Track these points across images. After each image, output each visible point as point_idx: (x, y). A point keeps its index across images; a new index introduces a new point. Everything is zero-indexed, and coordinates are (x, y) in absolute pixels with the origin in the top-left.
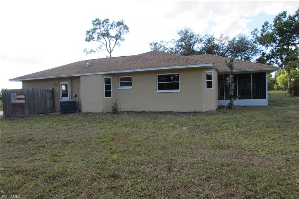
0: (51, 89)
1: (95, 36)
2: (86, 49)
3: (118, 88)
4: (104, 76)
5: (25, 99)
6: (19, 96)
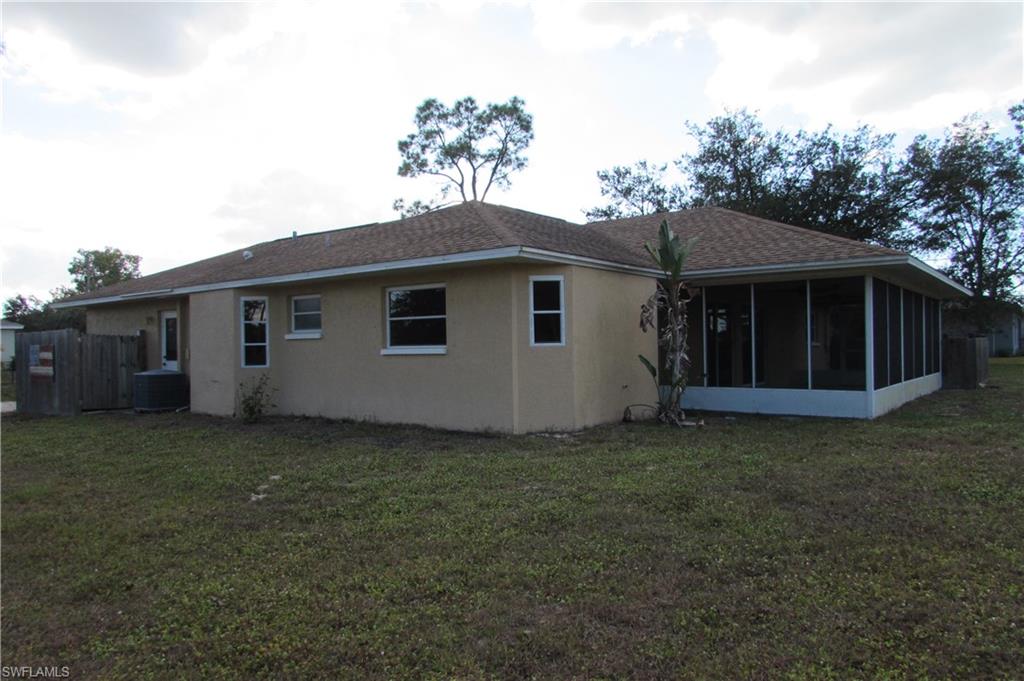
0: (138, 334)
1: (431, 157)
2: (401, 201)
3: (287, 337)
4: (245, 295)
5: (52, 364)
6: (44, 353)
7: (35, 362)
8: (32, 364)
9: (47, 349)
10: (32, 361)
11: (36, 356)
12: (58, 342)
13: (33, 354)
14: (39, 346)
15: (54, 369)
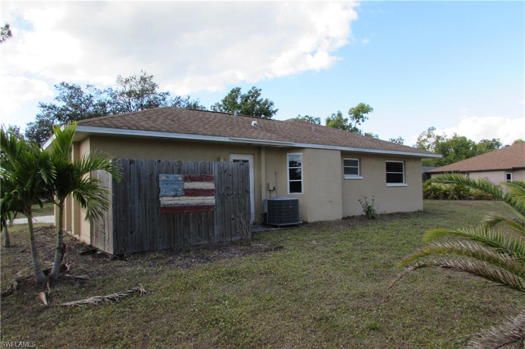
5: (214, 193)
6: (193, 183)
7: (172, 193)
8: (166, 194)
9: (200, 179)
10: (164, 192)
11: (175, 186)
12: (220, 173)
13: (167, 184)
14: (181, 175)
15: (216, 198)
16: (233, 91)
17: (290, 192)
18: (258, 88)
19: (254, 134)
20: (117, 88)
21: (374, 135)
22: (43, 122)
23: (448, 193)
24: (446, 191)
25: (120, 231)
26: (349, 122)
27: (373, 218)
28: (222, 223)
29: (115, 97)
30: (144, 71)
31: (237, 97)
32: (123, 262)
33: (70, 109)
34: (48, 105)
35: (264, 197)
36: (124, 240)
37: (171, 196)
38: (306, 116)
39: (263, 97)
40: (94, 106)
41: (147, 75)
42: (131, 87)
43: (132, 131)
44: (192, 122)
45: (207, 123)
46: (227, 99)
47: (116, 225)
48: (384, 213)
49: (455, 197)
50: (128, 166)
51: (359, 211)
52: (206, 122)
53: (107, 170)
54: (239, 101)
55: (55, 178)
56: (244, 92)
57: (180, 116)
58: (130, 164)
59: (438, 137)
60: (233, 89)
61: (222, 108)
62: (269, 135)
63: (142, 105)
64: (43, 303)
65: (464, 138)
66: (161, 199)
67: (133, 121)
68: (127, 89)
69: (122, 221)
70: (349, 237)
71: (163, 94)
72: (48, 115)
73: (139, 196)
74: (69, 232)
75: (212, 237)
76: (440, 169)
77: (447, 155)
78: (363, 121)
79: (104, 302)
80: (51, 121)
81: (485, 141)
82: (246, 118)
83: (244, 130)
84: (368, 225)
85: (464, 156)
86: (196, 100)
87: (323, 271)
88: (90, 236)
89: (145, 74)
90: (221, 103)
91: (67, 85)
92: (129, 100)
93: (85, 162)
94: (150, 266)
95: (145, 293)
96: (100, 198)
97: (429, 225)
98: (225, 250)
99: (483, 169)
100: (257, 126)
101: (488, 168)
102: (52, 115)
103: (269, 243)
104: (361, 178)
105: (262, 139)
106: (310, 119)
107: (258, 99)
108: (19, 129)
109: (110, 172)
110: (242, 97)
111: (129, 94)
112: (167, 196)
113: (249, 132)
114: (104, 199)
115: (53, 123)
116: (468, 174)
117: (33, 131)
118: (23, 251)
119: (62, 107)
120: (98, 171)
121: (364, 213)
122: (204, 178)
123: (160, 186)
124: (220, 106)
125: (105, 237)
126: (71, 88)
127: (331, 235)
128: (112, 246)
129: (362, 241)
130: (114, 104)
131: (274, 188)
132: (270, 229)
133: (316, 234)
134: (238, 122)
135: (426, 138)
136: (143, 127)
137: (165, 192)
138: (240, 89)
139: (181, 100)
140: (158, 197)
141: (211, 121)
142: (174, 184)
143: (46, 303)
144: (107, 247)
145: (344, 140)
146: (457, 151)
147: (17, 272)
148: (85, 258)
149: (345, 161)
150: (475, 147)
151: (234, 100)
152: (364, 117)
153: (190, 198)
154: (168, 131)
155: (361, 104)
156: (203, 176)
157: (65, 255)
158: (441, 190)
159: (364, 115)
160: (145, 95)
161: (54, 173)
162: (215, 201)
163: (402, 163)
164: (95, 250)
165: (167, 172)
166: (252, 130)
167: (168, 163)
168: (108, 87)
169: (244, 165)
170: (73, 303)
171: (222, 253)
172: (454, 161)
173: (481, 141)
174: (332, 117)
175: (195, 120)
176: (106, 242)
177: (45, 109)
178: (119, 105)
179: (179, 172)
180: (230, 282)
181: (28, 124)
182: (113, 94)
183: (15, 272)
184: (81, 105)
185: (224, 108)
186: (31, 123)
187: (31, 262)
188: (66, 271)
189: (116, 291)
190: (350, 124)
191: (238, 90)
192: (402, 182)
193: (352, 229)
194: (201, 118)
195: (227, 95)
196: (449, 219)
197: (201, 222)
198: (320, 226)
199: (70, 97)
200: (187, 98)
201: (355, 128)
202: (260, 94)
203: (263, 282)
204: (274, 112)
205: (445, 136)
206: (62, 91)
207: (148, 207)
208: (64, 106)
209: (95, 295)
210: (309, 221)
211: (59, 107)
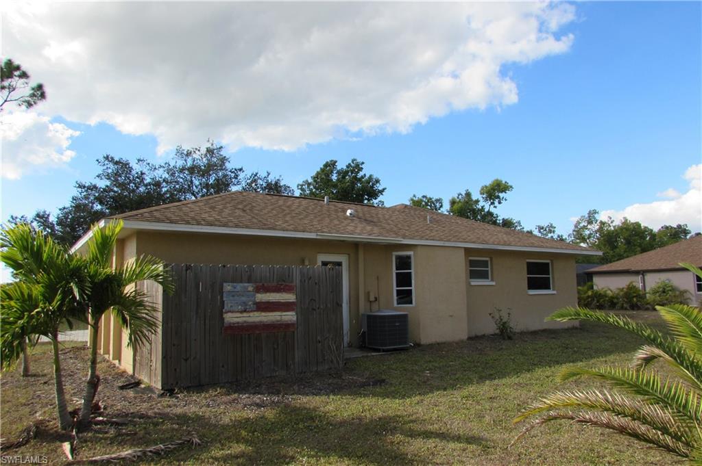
5: (295, 307)
6: (268, 294)
7: (240, 307)
8: (232, 309)
9: (277, 290)
10: (229, 305)
11: (244, 299)
12: (303, 280)
13: (233, 296)
14: (251, 284)
15: (297, 314)
16: (326, 165)
17: (398, 304)
18: (359, 160)
19: (350, 228)
20: (176, 162)
21: (515, 221)
22: (80, 206)
23: (615, 301)
24: (612, 298)
25: (171, 358)
26: (481, 204)
27: (510, 338)
28: (305, 348)
29: (173, 174)
30: (211, 141)
31: (332, 172)
32: (173, 399)
33: (115, 189)
34: (87, 185)
35: (362, 310)
36: (175, 370)
37: (238, 312)
38: (424, 197)
39: (366, 172)
40: (146, 185)
41: (214, 145)
42: (194, 161)
43: (190, 226)
44: (269, 212)
45: (289, 214)
46: (319, 176)
47: (166, 351)
48: (525, 331)
49: (625, 305)
50: (184, 272)
51: (491, 328)
52: (288, 211)
53: (156, 281)
54: (334, 177)
55: (90, 293)
56: (341, 165)
57: (254, 204)
58: (186, 270)
59: (602, 223)
60: (327, 162)
61: (312, 187)
62: (369, 228)
63: (207, 184)
64: (67, 457)
65: (638, 224)
66: (225, 316)
67: (193, 213)
68: (189, 163)
69: (174, 345)
70: (475, 366)
71: (235, 170)
72: (86, 198)
73: (197, 313)
74: (106, 356)
75: (292, 366)
76: (605, 268)
77: (616, 247)
78: (500, 203)
79: (145, 456)
80: (90, 205)
81: (667, 228)
82: (340, 205)
83: (336, 222)
84: (502, 349)
85: (639, 249)
86: (277, 178)
87: (436, 416)
88: (132, 363)
89: (212, 145)
90: (310, 180)
91: (112, 158)
92: (191, 177)
93: (129, 270)
94: (208, 406)
95: (199, 445)
96: (147, 317)
97: (585, 349)
98: (307, 385)
99: (663, 267)
100: (354, 216)
101: (669, 267)
102: (92, 198)
103: (367, 373)
104: (494, 283)
105: (359, 234)
106: (428, 201)
107: (361, 174)
108: (49, 215)
109: (160, 283)
110: (338, 172)
111: (192, 170)
112: (232, 312)
113: (343, 225)
114: (152, 319)
115: (92, 207)
116: (643, 274)
117: (67, 218)
118: (45, 383)
119: (104, 187)
120: (145, 281)
121: (497, 331)
122: (282, 287)
123: (224, 299)
124: (309, 184)
125: (151, 366)
126: (117, 163)
127: (451, 363)
128: (160, 378)
129: (492, 372)
130: (171, 183)
131: (376, 299)
132: (369, 354)
133: (430, 361)
134: (328, 211)
135: (586, 225)
136: (204, 220)
137: (231, 306)
138: (336, 162)
139: (259, 178)
140: (221, 314)
141: (293, 210)
142: (243, 296)
143: (70, 457)
144: (154, 379)
145: (468, 234)
146: (628, 242)
147: (36, 412)
148: (125, 392)
149: (471, 261)
150: (653, 236)
151: (328, 176)
152: (501, 197)
153: (263, 314)
154: (237, 226)
155: (497, 180)
156: (282, 285)
157: (100, 388)
158: (606, 297)
159: (501, 195)
160: (211, 172)
161: (89, 287)
162: (295, 317)
163: (548, 264)
164: (138, 383)
165: (233, 282)
166: (346, 222)
167: (235, 269)
168: (165, 162)
169: (334, 270)
170: (106, 457)
171: (304, 388)
172: (625, 255)
173: (662, 227)
174: (458, 198)
175: (272, 209)
176: (153, 374)
177: (83, 190)
178: (178, 184)
179: (249, 281)
180: (311, 430)
181: (60, 210)
182: (171, 170)
183: (32, 413)
184: (129, 184)
185: (315, 188)
186: (64, 208)
187: (54, 397)
188: (98, 411)
189: (162, 441)
190: (482, 207)
191: (333, 163)
192: (550, 289)
193: (480, 354)
194: (281, 206)
195: (319, 170)
196: (614, 340)
197: (278, 345)
198: (437, 348)
199: (116, 174)
200: (266, 174)
201: (489, 211)
202: (362, 168)
203: (354, 431)
204: (381, 192)
205: (612, 222)
206: (105, 167)
207: (207, 327)
208: (107, 186)
209: (135, 446)
210: (422, 343)
211: (101, 188)
